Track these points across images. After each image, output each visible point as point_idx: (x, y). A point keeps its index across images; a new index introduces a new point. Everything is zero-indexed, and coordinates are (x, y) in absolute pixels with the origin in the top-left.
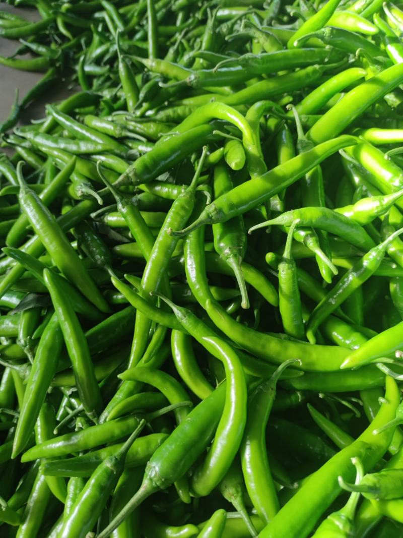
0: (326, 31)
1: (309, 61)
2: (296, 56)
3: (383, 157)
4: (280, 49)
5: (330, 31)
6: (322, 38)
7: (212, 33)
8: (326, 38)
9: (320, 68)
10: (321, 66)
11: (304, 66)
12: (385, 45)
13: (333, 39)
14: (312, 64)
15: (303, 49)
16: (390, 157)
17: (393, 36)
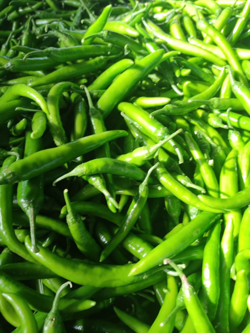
0: (104, 33)
1: (97, 53)
2: (87, 50)
3: (149, 117)
4: (76, 45)
5: (107, 34)
6: (102, 38)
7: (28, 34)
8: (105, 38)
9: (104, 58)
10: (105, 57)
11: (94, 57)
12: (145, 43)
13: (110, 39)
14: (99, 56)
15: (92, 46)
16: (154, 116)
17: (148, 38)
